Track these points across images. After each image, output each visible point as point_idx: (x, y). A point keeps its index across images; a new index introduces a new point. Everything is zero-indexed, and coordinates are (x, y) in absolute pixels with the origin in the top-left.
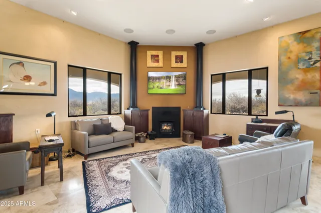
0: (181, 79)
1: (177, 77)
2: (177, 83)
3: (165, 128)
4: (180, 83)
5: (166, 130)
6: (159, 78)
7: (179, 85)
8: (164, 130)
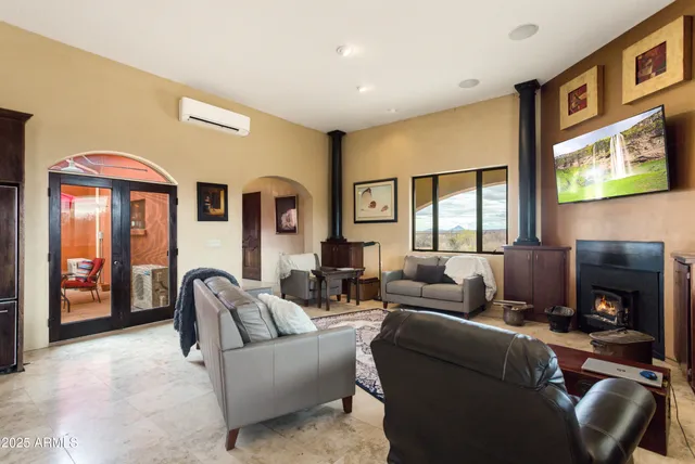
0: (643, 141)
1: (631, 137)
2: (631, 157)
3: (601, 307)
4: (645, 153)
5: (603, 314)
6: (578, 156)
7: (642, 161)
8: (598, 313)
